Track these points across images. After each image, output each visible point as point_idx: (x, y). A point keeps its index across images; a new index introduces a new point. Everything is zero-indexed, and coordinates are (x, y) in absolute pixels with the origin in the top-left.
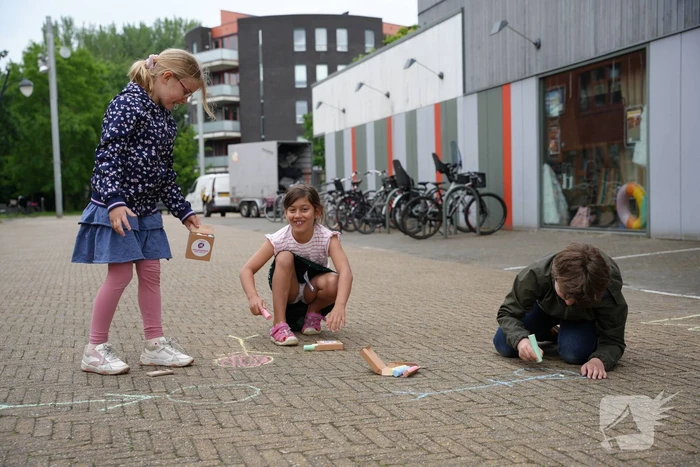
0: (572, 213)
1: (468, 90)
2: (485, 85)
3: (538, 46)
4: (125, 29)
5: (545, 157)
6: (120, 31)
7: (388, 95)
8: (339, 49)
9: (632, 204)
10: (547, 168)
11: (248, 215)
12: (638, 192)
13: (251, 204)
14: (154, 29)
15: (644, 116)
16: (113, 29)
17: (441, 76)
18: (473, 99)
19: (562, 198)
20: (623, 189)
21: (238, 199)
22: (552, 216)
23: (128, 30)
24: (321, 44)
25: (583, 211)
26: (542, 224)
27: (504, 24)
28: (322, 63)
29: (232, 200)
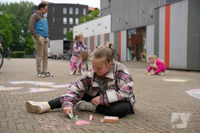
0: (133, 58)
1: (112, 31)
2: (116, 30)
3: (127, 23)
4: (10, 4)
5: (128, 47)
6: (9, 4)
7: (93, 31)
8: (76, 14)
9: (144, 57)
10: (128, 49)
11: (55, 59)
12: (145, 54)
13: (56, 56)
14: (19, 4)
15: (146, 39)
16: (7, 4)
17: (106, 28)
18: (113, 34)
19: (131, 55)
20: (142, 54)
21: (52, 55)
22: (129, 59)
23: (11, 4)
24: (71, 12)
25: (135, 58)
26: (127, 61)
27: (120, 19)
28: (71, 17)
29: (50, 55)
